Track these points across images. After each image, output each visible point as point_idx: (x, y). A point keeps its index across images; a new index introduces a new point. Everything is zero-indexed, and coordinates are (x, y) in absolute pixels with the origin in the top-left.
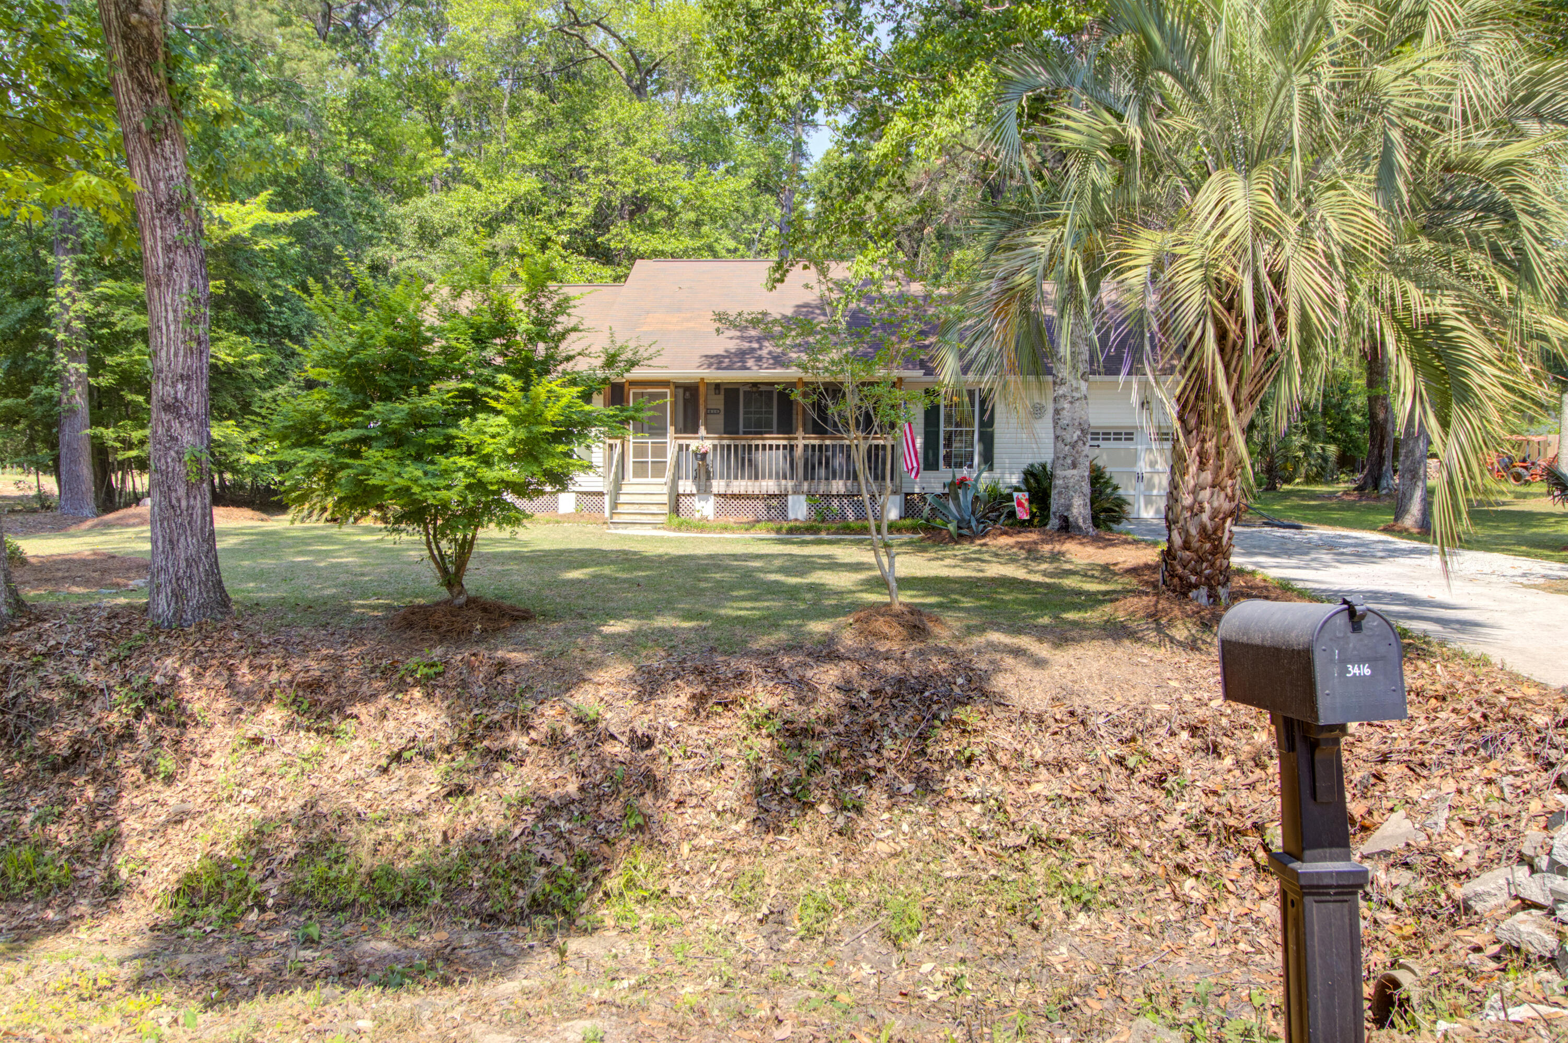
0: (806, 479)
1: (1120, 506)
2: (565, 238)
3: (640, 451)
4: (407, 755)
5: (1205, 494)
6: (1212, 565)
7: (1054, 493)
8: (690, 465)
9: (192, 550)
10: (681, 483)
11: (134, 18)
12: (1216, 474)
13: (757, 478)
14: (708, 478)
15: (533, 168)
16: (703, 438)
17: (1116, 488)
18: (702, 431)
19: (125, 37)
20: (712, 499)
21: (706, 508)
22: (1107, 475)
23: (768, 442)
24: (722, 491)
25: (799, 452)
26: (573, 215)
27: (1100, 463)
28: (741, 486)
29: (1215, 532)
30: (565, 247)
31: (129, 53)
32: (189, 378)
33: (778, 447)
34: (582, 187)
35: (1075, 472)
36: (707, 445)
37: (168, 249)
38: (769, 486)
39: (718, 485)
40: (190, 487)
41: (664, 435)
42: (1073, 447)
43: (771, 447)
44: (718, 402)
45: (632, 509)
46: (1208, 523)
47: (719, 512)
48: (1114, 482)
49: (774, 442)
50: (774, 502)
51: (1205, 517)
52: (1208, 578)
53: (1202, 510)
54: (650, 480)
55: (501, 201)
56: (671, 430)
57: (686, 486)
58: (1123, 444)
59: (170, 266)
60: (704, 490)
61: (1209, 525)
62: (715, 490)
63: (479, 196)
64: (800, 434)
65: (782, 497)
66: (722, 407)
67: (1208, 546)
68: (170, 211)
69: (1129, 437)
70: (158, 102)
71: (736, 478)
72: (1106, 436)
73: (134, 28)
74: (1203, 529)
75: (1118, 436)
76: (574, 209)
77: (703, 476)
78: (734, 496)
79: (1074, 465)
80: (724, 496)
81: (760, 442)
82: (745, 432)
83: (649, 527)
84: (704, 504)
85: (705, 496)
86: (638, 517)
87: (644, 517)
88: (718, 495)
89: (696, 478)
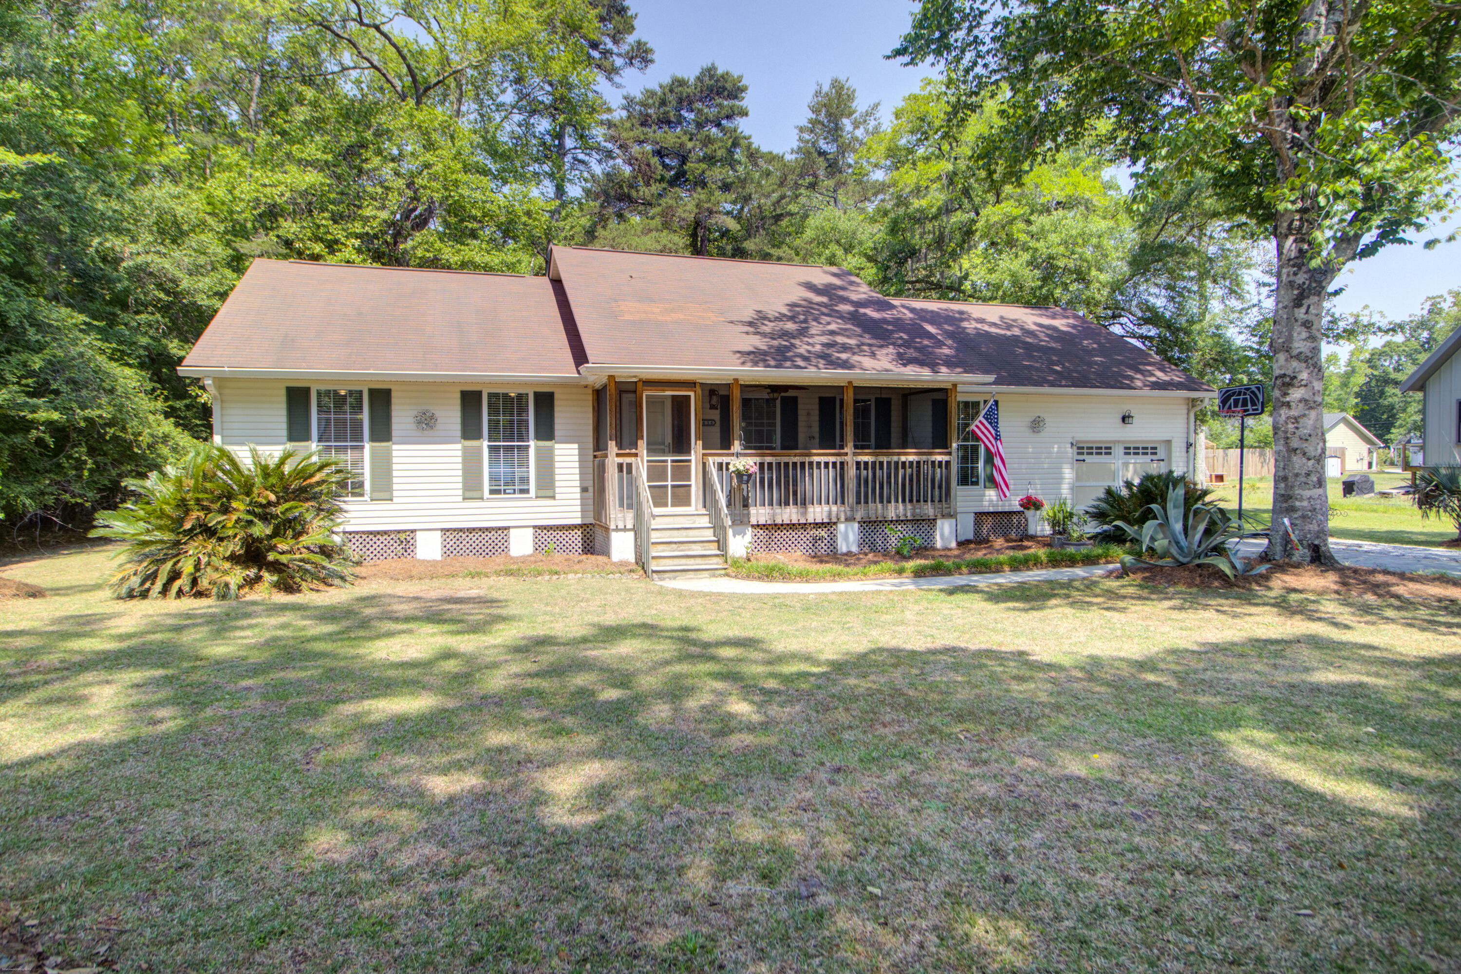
3: (657, 472)
14: (746, 505)
16: (738, 455)
18: (737, 447)
20: (749, 532)
21: (741, 544)
23: (816, 459)
25: (852, 472)
33: (827, 464)
36: (745, 463)
38: (817, 513)
39: (759, 514)
41: (688, 452)
43: (819, 465)
44: (714, 411)
47: (752, 548)
49: (823, 460)
50: (823, 533)
54: (669, 510)
58: (1103, 459)
60: (741, 521)
62: (753, 521)
64: (849, 449)
65: (829, 525)
66: (717, 418)
69: (1108, 451)
71: (779, 504)
72: (1090, 451)
75: (1100, 450)
77: (739, 503)
78: (776, 527)
80: (764, 527)
81: (797, 459)
82: (783, 448)
83: (706, 574)
84: (739, 537)
85: (740, 528)
86: (683, 561)
87: (692, 561)
88: (757, 526)
89: (729, 506)
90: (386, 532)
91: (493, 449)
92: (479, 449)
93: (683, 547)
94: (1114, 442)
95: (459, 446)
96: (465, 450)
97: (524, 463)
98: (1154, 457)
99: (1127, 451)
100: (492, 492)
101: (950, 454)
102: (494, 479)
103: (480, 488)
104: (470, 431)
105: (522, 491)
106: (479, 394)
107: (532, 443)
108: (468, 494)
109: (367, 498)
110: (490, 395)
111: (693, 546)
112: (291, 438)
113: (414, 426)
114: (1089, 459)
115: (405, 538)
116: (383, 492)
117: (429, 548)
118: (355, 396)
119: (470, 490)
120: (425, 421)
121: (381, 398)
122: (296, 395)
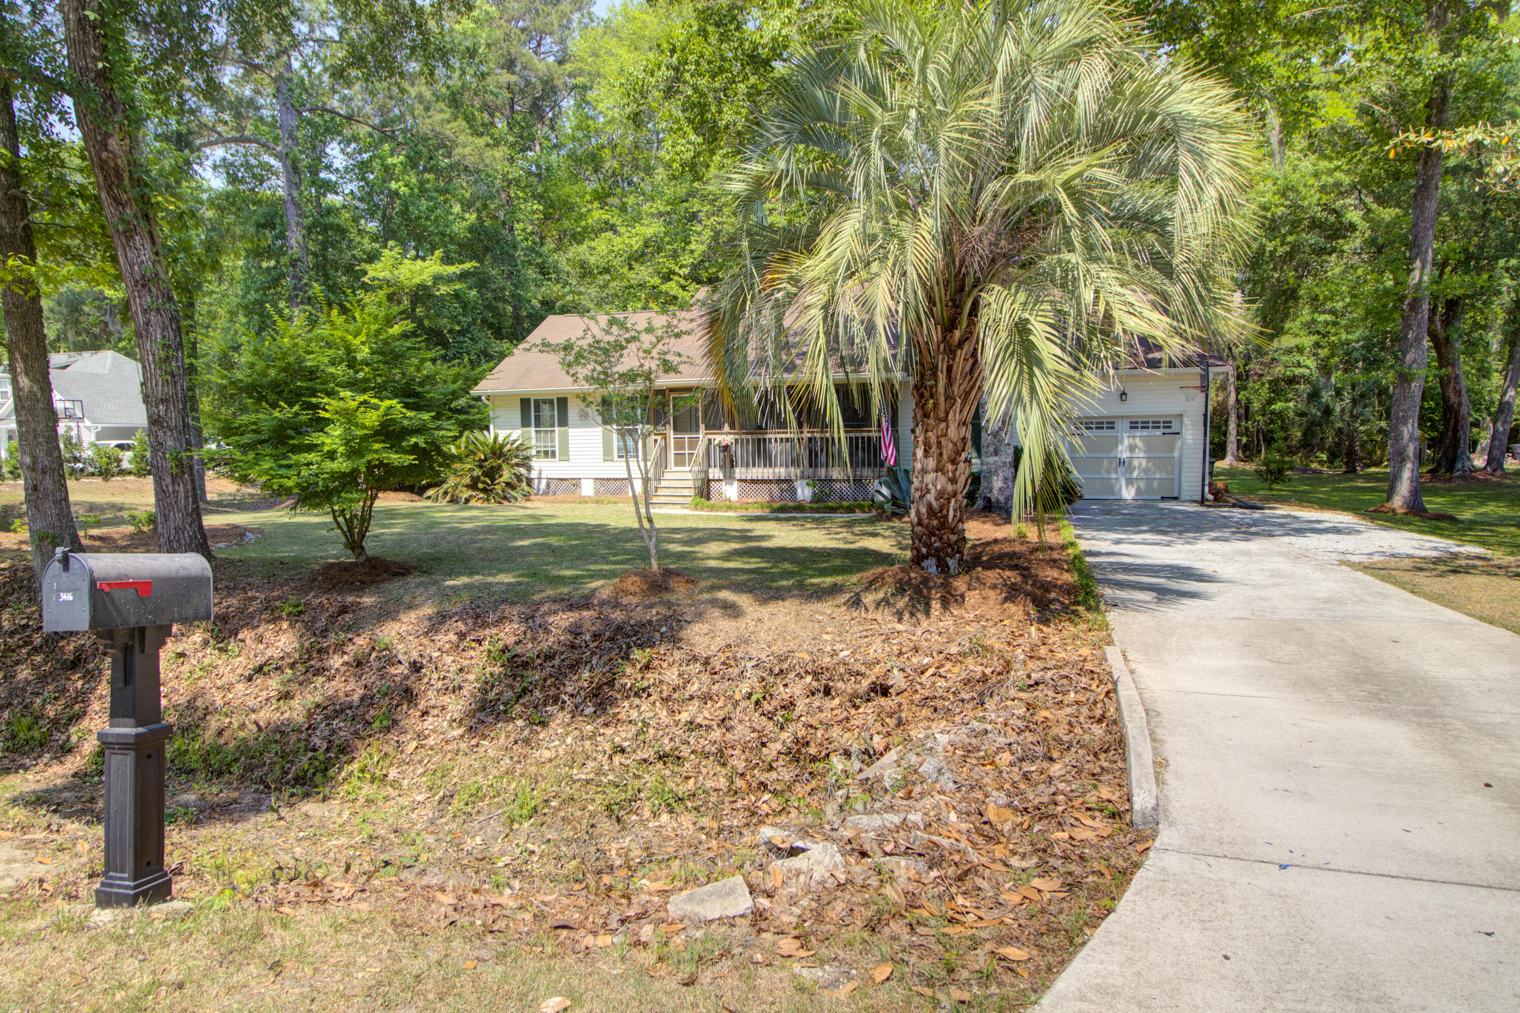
0: (810, 466)
2: (686, 271)
3: (679, 445)
4: (266, 669)
5: (929, 478)
6: (941, 539)
8: (717, 456)
9: (179, 522)
10: (711, 470)
11: (104, 155)
12: (939, 462)
13: (771, 465)
14: (732, 466)
15: (660, 215)
19: (102, 168)
20: (736, 483)
21: (731, 491)
23: (784, 436)
24: (743, 477)
25: (804, 443)
26: (692, 252)
28: (758, 472)
29: (941, 511)
30: (685, 278)
31: (105, 179)
32: (167, 401)
33: (787, 440)
34: (699, 228)
35: (996, 458)
36: (729, 439)
37: (145, 312)
38: (781, 472)
39: (739, 472)
40: (174, 478)
41: (697, 431)
42: (995, 436)
43: (776, 439)
45: (669, 492)
46: (934, 503)
47: (742, 493)
50: (785, 486)
51: (931, 497)
52: (937, 550)
53: (928, 491)
54: (686, 468)
55: (636, 244)
56: (702, 427)
57: (715, 473)
58: (1104, 432)
59: (147, 323)
60: (729, 477)
61: (935, 504)
62: (738, 476)
63: (617, 240)
64: (805, 428)
65: (791, 481)
67: (935, 522)
68: (143, 286)
69: (1111, 426)
70: (128, 211)
71: (754, 466)
73: (105, 162)
74: (930, 507)
75: (1100, 425)
76: (692, 246)
77: (729, 464)
78: (753, 481)
79: (996, 453)
80: (745, 481)
83: (678, 506)
84: (729, 487)
85: (730, 481)
86: (672, 498)
87: (677, 498)
88: (740, 480)
89: (723, 467)
90: (566, 479)
91: (620, 431)
92: (611, 431)
93: (678, 490)
94: (1117, 417)
95: (600, 429)
96: (604, 431)
98: (1167, 430)
99: (1134, 426)
100: (621, 457)
102: (620, 449)
103: (611, 455)
104: (606, 420)
108: (606, 458)
109: (557, 459)
111: (684, 490)
112: (523, 425)
113: (577, 418)
114: (1088, 433)
115: (576, 483)
116: (565, 456)
117: (588, 489)
118: (551, 402)
119: (607, 456)
120: (584, 416)
121: (563, 402)
122: (525, 403)
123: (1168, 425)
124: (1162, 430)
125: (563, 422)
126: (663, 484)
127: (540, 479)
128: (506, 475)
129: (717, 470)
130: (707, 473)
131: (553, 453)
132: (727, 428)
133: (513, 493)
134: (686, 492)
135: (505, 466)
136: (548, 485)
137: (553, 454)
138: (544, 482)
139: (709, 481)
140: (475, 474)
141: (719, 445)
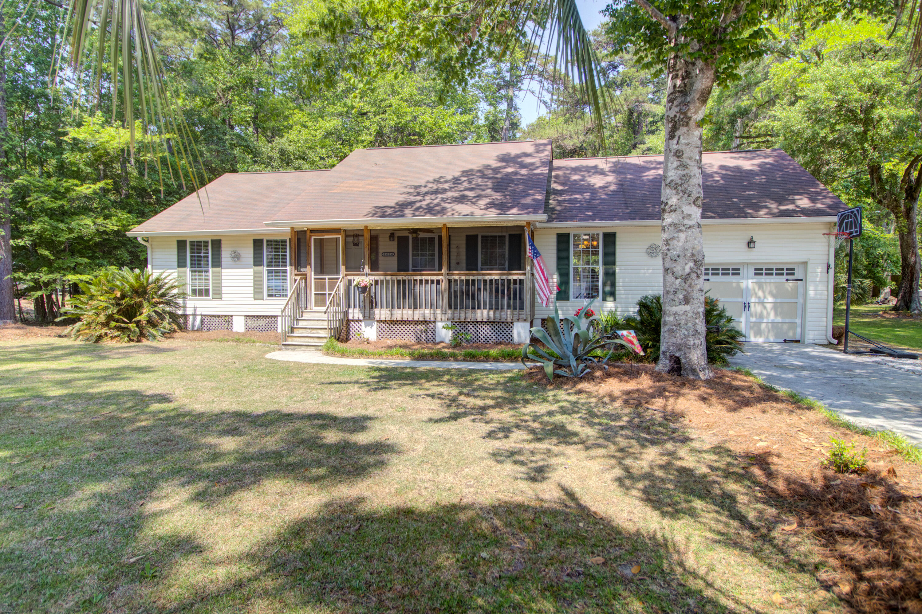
0: (450, 307)
1: (733, 338)
3: (320, 285)
7: (664, 330)
8: (357, 297)
10: (351, 311)
13: (415, 308)
14: (372, 307)
16: (367, 275)
17: (730, 320)
20: (375, 325)
21: (370, 331)
22: (720, 307)
23: (424, 278)
24: (383, 318)
25: (444, 286)
27: (712, 295)
28: (400, 314)
35: (687, 308)
36: (368, 280)
38: (428, 313)
39: (381, 313)
41: (338, 272)
42: (685, 280)
43: (427, 281)
44: (393, 247)
45: (305, 332)
47: (381, 333)
48: (728, 314)
49: (429, 278)
50: (425, 328)
56: (342, 268)
57: (355, 313)
58: (731, 279)
60: (369, 317)
62: (377, 317)
64: (446, 271)
65: (430, 322)
66: (396, 251)
69: (736, 272)
71: (399, 307)
72: (715, 271)
75: (726, 272)
77: (368, 306)
78: (395, 322)
79: (686, 301)
80: (384, 322)
81: (418, 278)
82: (414, 270)
83: (313, 349)
84: (369, 328)
85: (369, 322)
86: (307, 340)
87: (312, 340)
88: (380, 321)
89: (363, 308)
90: (219, 316)
91: (269, 272)
92: (262, 271)
93: (314, 331)
94: (743, 264)
95: (252, 270)
96: (255, 272)
97: (285, 280)
98: (790, 277)
99: (758, 272)
100: (270, 296)
101: (524, 274)
102: (269, 288)
103: (262, 294)
104: (258, 262)
105: (283, 296)
106: (262, 240)
107: (288, 268)
108: (257, 297)
109: (211, 297)
110: (268, 241)
111: (320, 331)
112: (179, 266)
113: (230, 259)
114: (712, 278)
115: (228, 319)
116: (218, 294)
117: (239, 325)
118: (206, 243)
119: (258, 295)
120: (236, 257)
121: (217, 244)
122: (181, 244)
123: (791, 271)
124: (785, 277)
125: (217, 263)
126: (301, 324)
127: (195, 315)
128: (146, 311)
129: (357, 311)
130: (346, 313)
131: (207, 291)
132: (367, 270)
133: (152, 331)
134: (323, 333)
135: (145, 304)
136: (202, 322)
137: (207, 294)
138: (199, 318)
139: (348, 321)
140: (110, 312)
141: (357, 286)
